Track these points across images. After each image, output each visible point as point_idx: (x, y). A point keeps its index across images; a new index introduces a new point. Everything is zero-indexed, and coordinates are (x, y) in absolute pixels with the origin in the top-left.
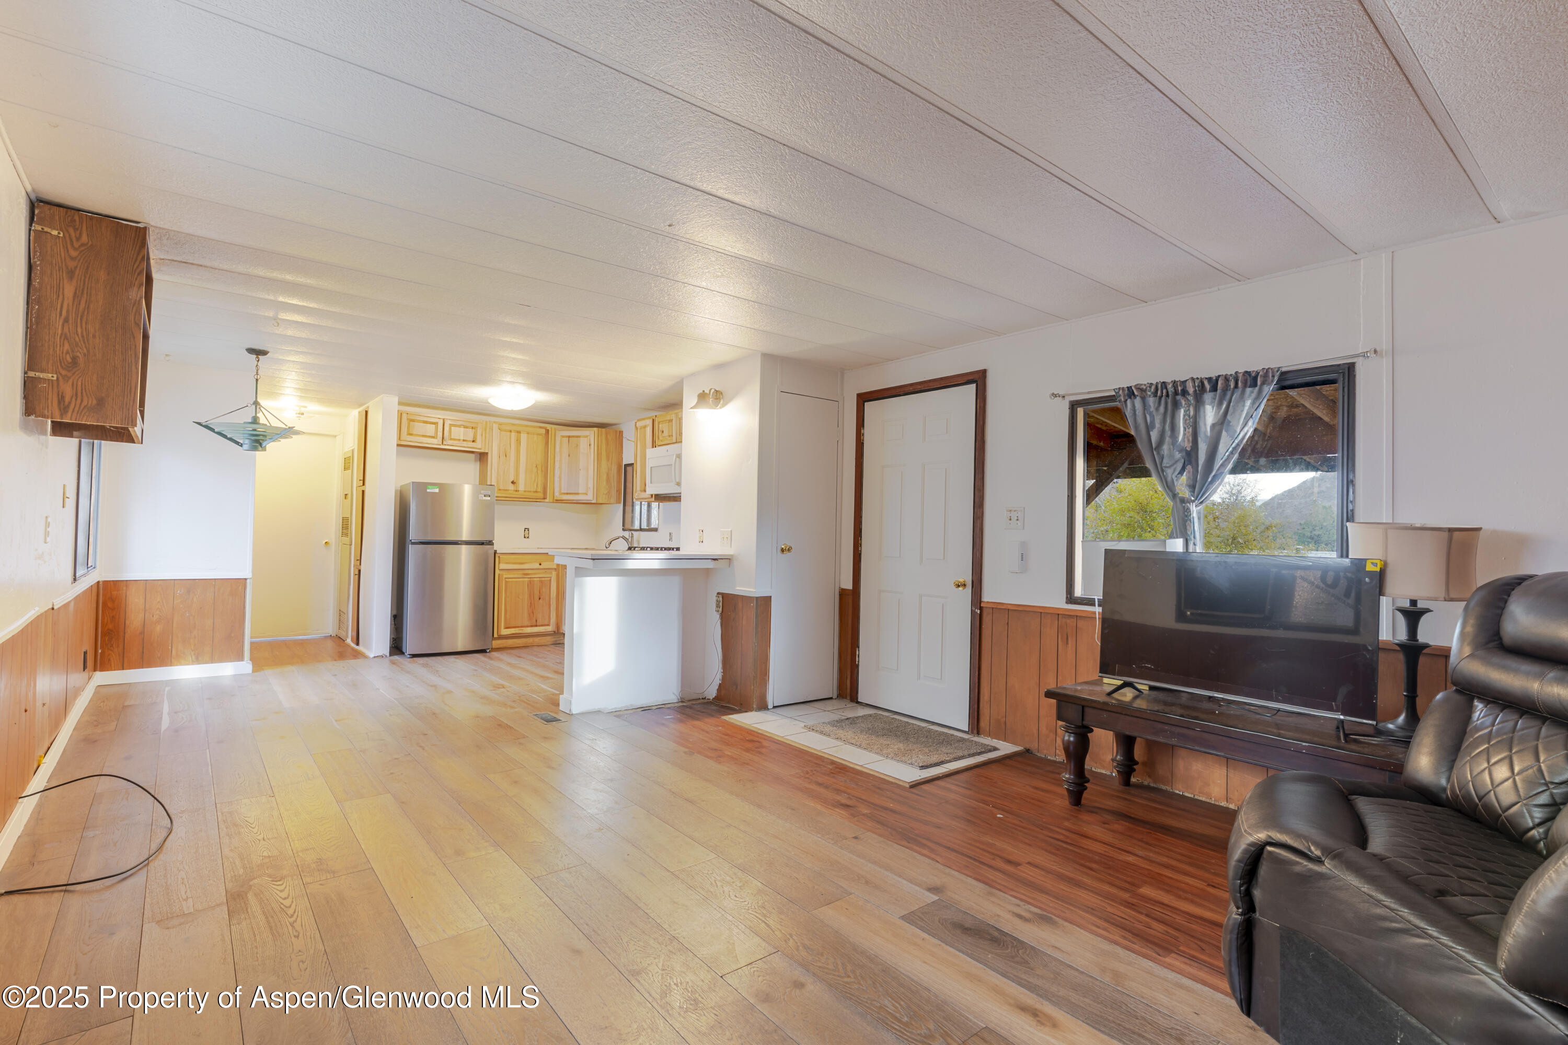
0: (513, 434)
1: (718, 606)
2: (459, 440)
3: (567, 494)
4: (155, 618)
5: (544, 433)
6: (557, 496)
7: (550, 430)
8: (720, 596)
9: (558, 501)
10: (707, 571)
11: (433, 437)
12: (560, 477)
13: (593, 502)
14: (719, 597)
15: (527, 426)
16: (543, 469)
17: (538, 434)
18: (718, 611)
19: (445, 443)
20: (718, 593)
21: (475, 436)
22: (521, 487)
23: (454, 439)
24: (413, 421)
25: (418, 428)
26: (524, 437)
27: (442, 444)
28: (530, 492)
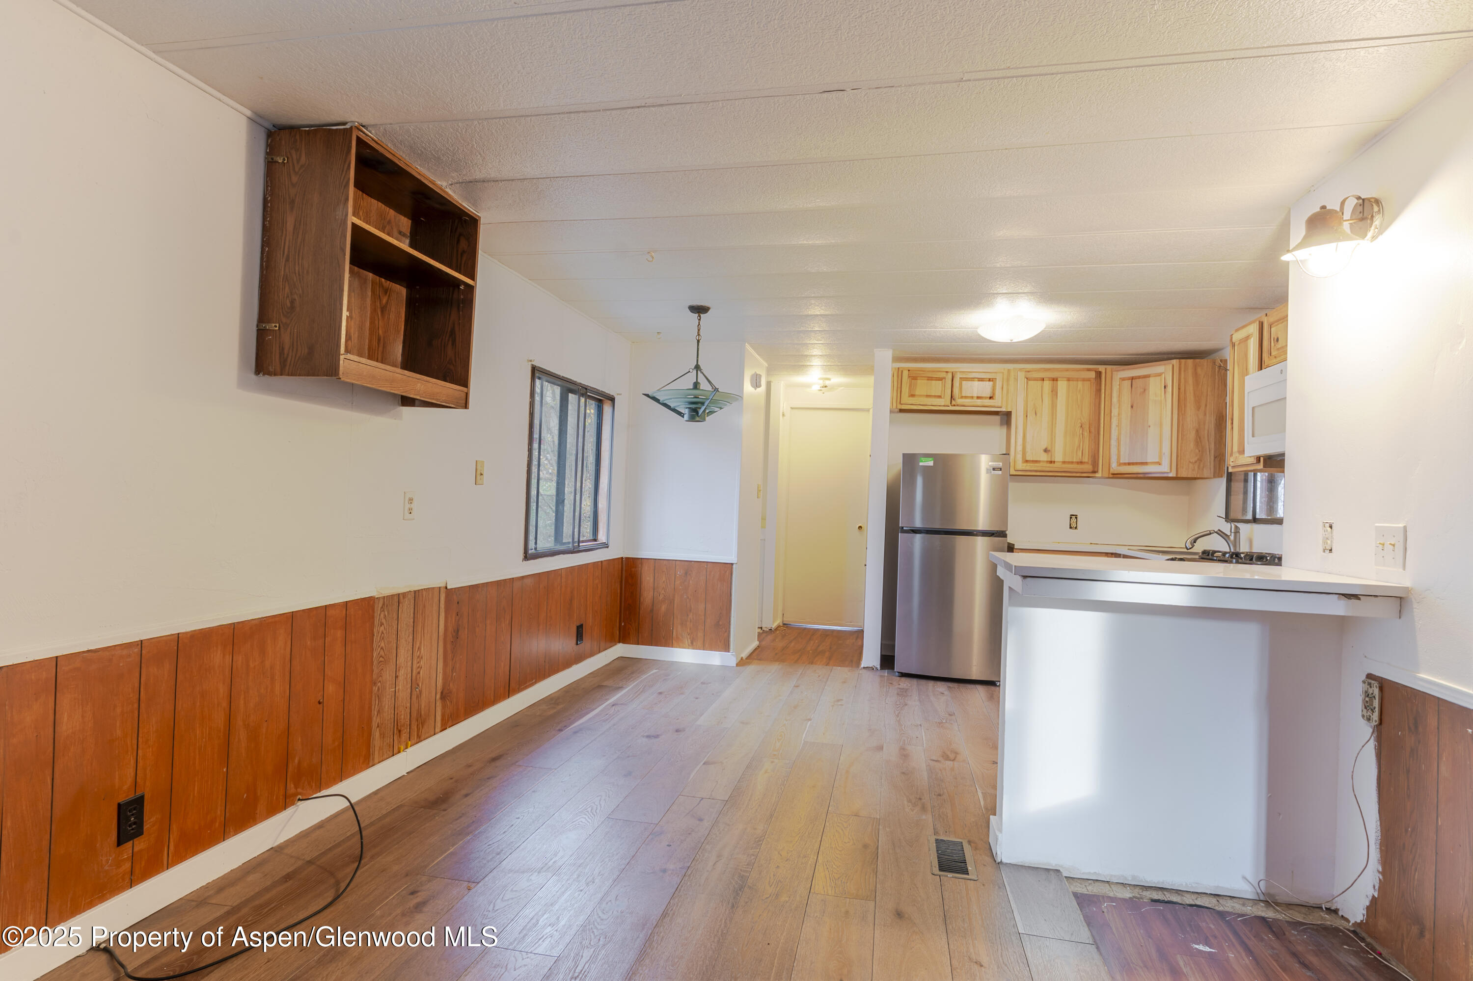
0: (1047, 384)
1: (1367, 706)
2: (972, 397)
3: (1129, 464)
4: (661, 597)
5: (1094, 377)
6: (1115, 468)
7: (1103, 372)
8: (1375, 684)
9: (1116, 476)
10: (1341, 623)
11: (940, 397)
12: (1118, 440)
13: (1170, 475)
14: (1370, 684)
15: (1067, 370)
16: (1093, 430)
17: (1084, 380)
18: (1369, 719)
19: (953, 403)
20: (1370, 676)
21: (993, 390)
22: (1058, 457)
23: (966, 397)
24: (915, 378)
25: (922, 387)
26: (1062, 385)
27: (950, 405)
28: (1072, 463)
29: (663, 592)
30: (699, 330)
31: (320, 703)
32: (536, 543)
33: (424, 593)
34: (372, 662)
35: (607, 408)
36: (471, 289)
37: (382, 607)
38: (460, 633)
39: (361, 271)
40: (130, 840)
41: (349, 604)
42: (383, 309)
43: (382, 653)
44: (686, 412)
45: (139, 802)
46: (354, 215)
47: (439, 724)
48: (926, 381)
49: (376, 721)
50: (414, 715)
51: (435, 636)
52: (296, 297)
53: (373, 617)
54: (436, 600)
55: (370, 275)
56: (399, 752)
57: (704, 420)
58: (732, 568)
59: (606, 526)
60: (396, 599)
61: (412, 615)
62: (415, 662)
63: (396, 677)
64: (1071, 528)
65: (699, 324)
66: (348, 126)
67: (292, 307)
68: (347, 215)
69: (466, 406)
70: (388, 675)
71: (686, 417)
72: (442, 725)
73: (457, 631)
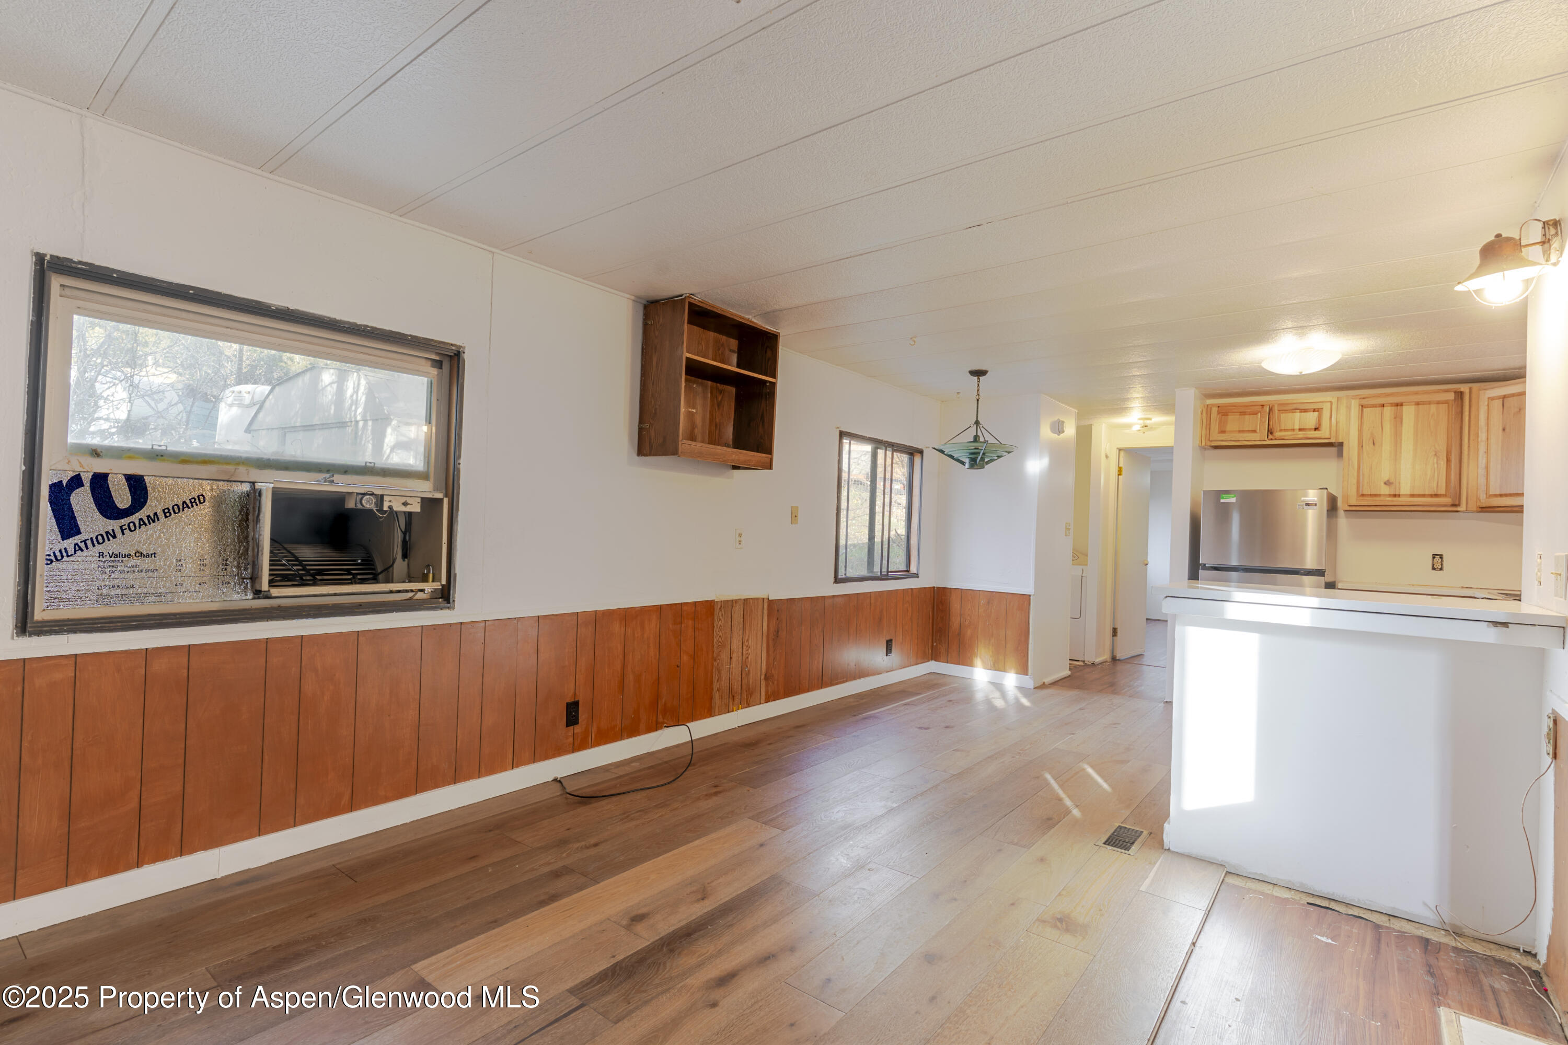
1: (1548, 741)
2: (1294, 430)
4: (967, 622)
5: (1454, 399)
6: (1483, 500)
7: (1467, 392)
8: (1552, 717)
9: (1484, 510)
11: (1254, 432)
12: (1487, 468)
19: (1271, 437)
21: (1319, 420)
22: (1405, 489)
23: (1285, 430)
24: (1225, 414)
25: (1233, 423)
26: (1408, 412)
27: (1266, 439)
28: (1424, 496)
29: (969, 618)
30: (978, 390)
31: (678, 667)
32: (846, 570)
33: (751, 601)
34: (713, 646)
35: (917, 459)
36: (773, 385)
37: (720, 608)
38: (780, 633)
39: (704, 381)
40: (571, 725)
41: (697, 604)
42: (719, 405)
43: (720, 640)
44: (967, 461)
45: (576, 704)
46: (688, 352)
47: (763, 698)
48: (1238, 416)
49: (716, 686)
50: (744, 687)
51: (760, 633)
52: (657, 407)
53: (713, 614)
54: (760, 607)
55: (710, 383)
56: (733, 711)
57: (982, 467)
58: (1030, 600)
59: (916, 559)
60: (730, 603)
61: (742, 616)
62: (745, 650)
63: (731, 658)
64: (1434, 569)
65: (978, 385)
66: (683, 297)
67: (656, 413)
68: (683, 353)
69: (770, 468)
70: (724, 656)
71: (967, 466)
72: (766, 698)
73: (777, 632)
